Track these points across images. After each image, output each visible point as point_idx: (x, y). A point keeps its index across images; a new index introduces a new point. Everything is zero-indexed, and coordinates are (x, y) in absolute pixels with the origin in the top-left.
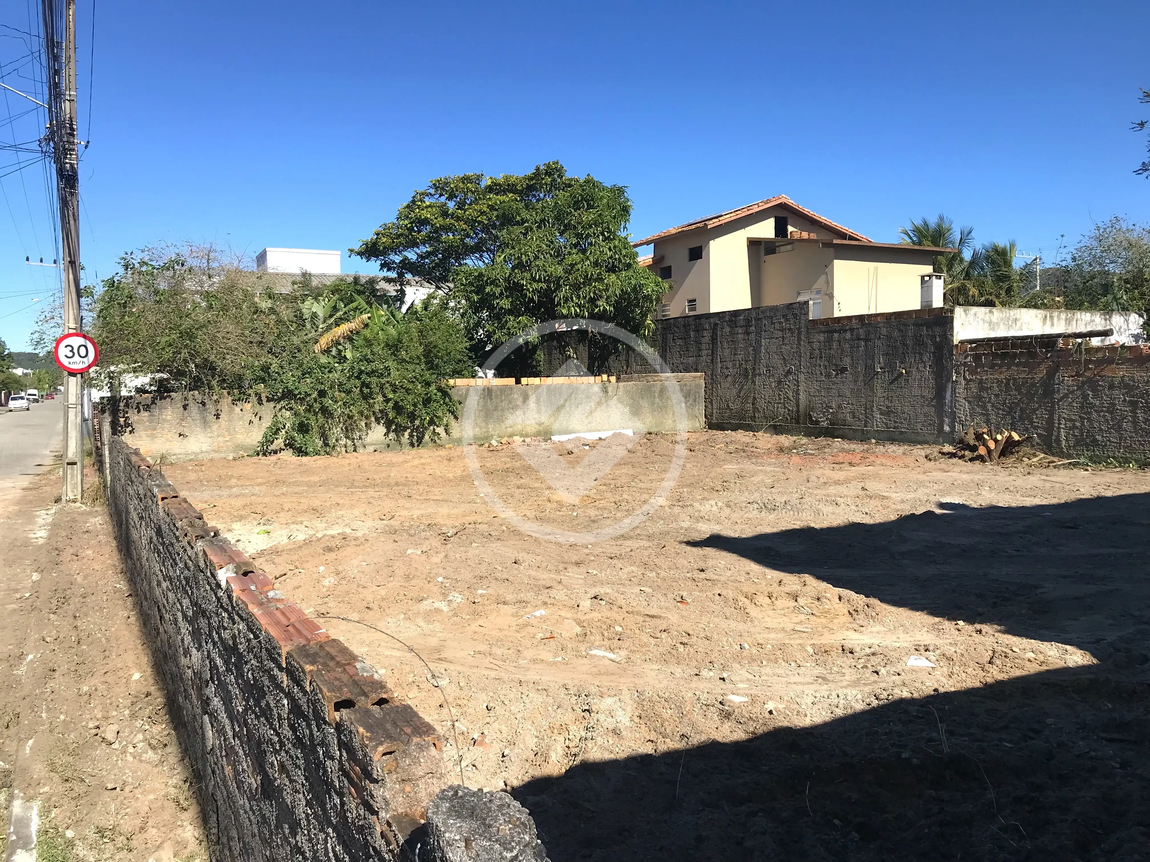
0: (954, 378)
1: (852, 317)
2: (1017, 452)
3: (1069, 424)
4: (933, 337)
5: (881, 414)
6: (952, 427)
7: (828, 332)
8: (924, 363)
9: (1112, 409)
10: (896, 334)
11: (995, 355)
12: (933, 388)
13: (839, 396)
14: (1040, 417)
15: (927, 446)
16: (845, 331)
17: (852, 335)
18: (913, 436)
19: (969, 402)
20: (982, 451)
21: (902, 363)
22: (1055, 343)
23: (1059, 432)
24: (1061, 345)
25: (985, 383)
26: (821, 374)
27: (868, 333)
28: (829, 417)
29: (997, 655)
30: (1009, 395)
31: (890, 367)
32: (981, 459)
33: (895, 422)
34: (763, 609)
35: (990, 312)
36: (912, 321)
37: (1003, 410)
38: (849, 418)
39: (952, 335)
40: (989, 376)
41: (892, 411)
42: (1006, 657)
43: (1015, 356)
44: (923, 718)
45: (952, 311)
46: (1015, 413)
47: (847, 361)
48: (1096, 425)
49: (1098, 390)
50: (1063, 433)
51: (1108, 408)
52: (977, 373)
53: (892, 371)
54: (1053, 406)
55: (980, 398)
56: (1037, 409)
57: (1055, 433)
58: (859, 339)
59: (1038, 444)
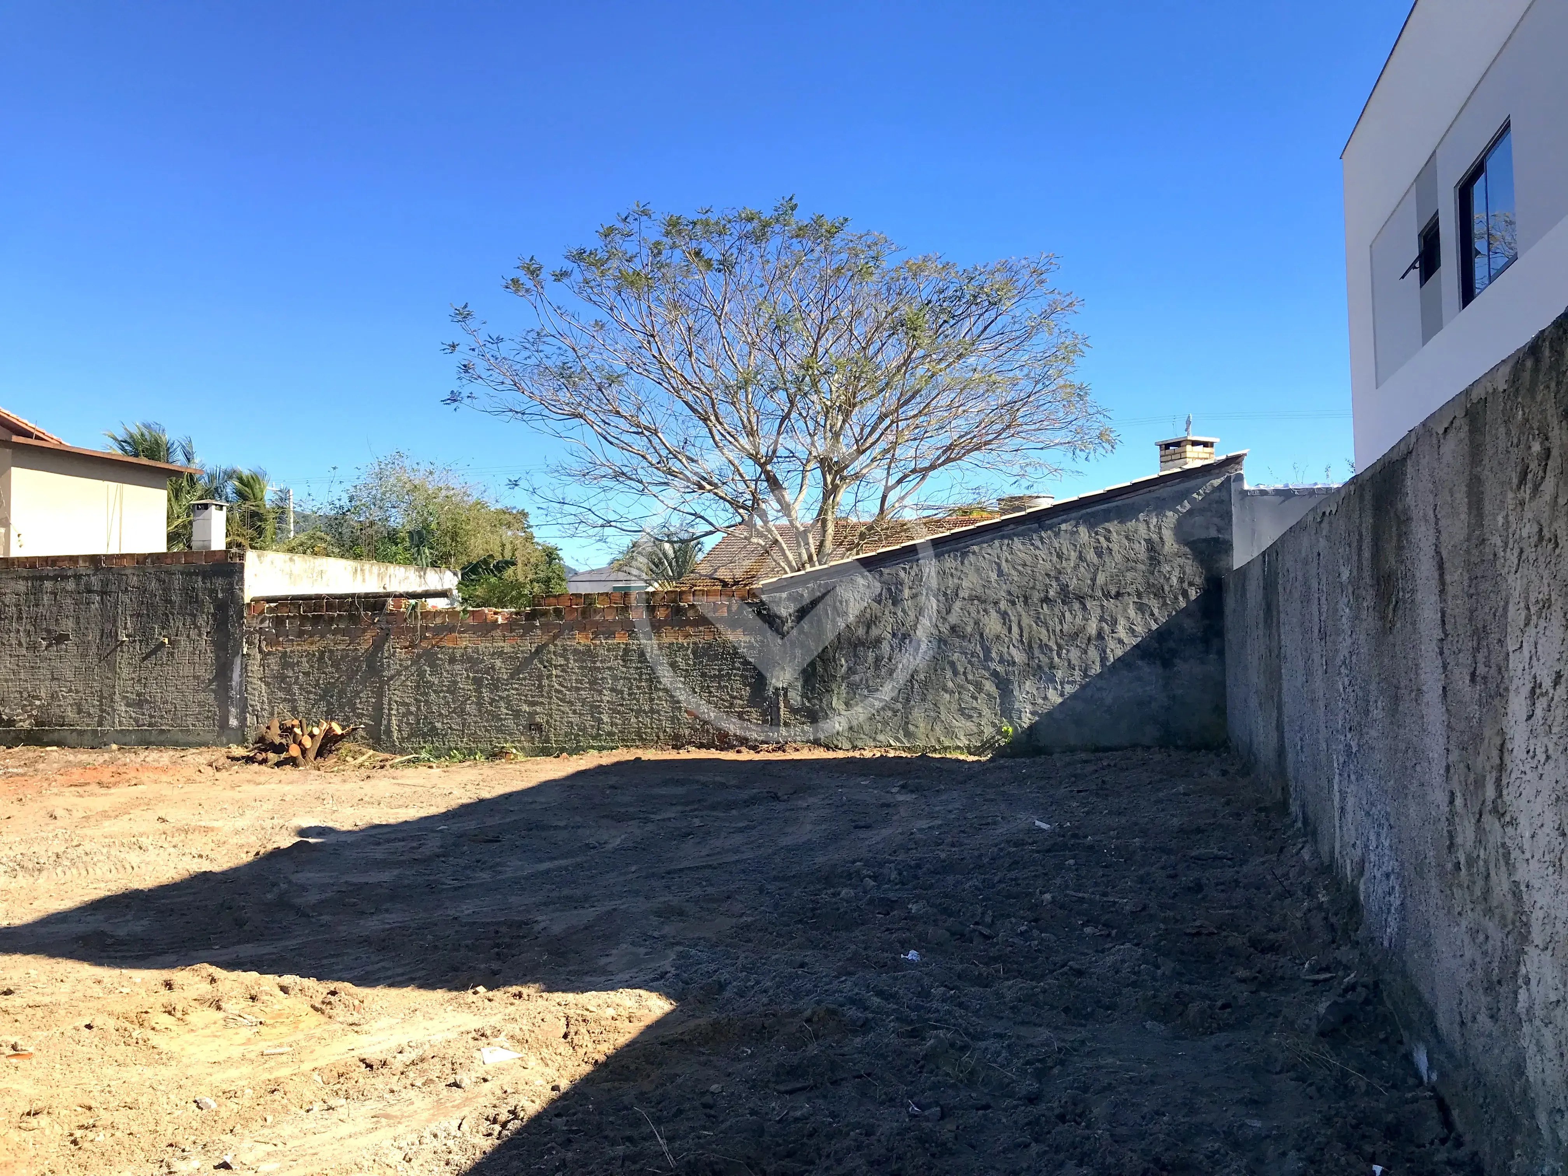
0: (245, 651)
1: (78, 557)
2: (337, 750)
3: (402, 710)
4: (212, 592)
5: (128, 705)
6: (243, 721)
7: (34, 578)
8: (199, 628)
9: (453, 689)
10: (154, 585)
11: (304, 619)
12: (212, 664)
13: (53, 679)
14: (365, 701)
15: (203, 749)
16: (65, 578)
17: (77, 585)
18: (180, 737)
19: (267, 684)
20: (295, 751)
21: (163, 628)
22: (384, 604)
23: (389, 720)
24: (391, 607)
25: (290, 657)
26: (20, 644)
27: (105, 583)
28: (34, 713)
29: (573, 1021)
30: (324, 673)
31: (145, 635)
32: (293, 762)
33: (151, 716)
34: (172, 1034)
35: (291, 559)
36: (179, 567)
37: (316, 694)
38: (71, 714)
39: (242, 590)
40: (296, 648)
41: (146, 701)
42: (584, 1021)
43: (332, 619)
44: (578, 1131)
45: (242, 557)
46: (332, 697)
47: (68, 626)
48: (435, 708)
49: (437, 665)
50: (394, 722)
51: (448, 687)
52: (278, 643)
53: (145, 641)
54: (381, 688)
55: (283, 678)
56: (362, 691)
57: (385, 722)
58: (90, 591)
59: (362, 737)
